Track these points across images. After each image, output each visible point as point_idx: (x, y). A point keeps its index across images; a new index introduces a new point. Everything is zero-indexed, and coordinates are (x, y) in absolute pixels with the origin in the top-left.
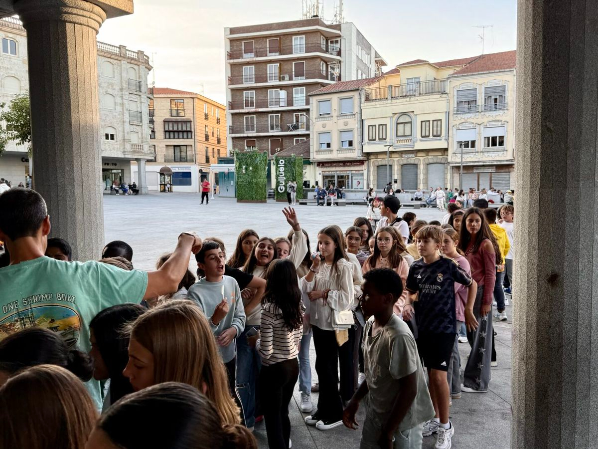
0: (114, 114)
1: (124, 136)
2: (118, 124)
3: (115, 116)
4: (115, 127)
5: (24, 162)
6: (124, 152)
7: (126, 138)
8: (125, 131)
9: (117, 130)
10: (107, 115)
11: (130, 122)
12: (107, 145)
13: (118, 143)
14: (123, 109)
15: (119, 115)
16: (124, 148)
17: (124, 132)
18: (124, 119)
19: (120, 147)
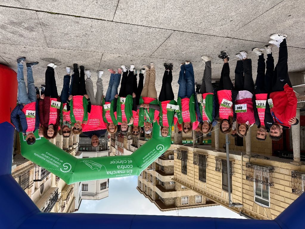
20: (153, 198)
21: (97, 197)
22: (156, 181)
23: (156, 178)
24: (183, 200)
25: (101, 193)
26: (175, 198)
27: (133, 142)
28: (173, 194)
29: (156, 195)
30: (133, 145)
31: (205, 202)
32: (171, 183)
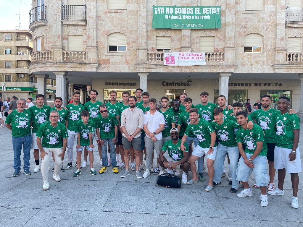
0: (262, 16)
1: (275, 44)
2: (267, 29)
3: (263, 18)
4: (262, 34)
5: (164, 85)
6: (273, 66)
7: (277, 46)
8: (278, 37)
9: (265, 37)
10: (250, 19)
11: (286, 24)
12: (245, 59)
13: (265, 54)
14: (276, 8)
15: (270, 16)
16: (275, 60)
17: (276, 39)
18: (276, 20)
19: (267, 60)
24: (10, 38)
26: (18, 41)
32: (21, 54)
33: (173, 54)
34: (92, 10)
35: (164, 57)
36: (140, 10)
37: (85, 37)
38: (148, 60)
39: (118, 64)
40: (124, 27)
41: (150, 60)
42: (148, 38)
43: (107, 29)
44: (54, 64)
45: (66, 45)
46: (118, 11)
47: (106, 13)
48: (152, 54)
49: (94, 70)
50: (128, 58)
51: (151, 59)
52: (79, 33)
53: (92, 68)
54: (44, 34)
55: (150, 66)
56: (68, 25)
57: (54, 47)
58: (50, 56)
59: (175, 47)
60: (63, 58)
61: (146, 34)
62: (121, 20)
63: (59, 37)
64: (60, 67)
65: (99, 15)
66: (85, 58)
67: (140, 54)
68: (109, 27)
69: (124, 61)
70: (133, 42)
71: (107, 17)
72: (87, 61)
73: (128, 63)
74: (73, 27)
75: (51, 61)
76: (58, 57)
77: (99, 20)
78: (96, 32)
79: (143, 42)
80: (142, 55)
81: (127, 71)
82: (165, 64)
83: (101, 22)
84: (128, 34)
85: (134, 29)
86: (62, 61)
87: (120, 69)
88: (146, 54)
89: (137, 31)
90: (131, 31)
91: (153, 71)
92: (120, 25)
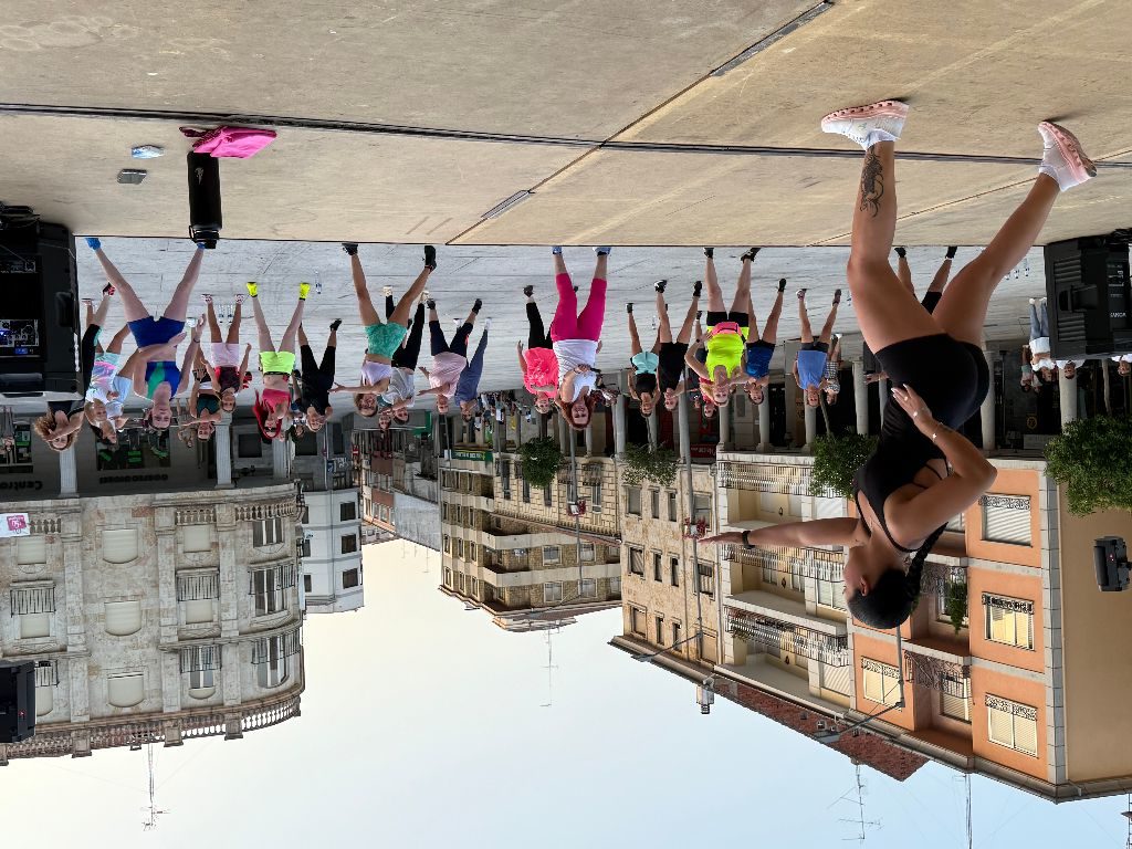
20: (478, 598)
21: (337, 605)
22: (486, 555)
23: (485, 547)
24: (547, 590)
25: (345, 595)
26: (528, 586)
27: (423, 466)
28: (524, 578)
29: (486, 589)
30: (424, 475)
31: (604, 596)
33: (13, 534)
34: (166, 595)
35: (28, 527)
36: (78, 603)
37: (180, 551)
38: (59, 521)
39: (116, 510)
40: (109, 573)
41: (56, 520)
42: (61, 559)
43: (140, 569)
44: (230, 501)
45: (213, 534)
46: (119, 599)
47: (143, 595)
48: (53, 530)
49: (159, 496)
50: (98, 522)
51: (53, 522)
52: (190, 556)
53: (163, 500)
54: (254, 550)
55: (54, 510)
56: (211, 567)
57: (233, 529)
58: (239, 514)
59: (8, 547)
60: (214, 512)
61: (66, 564)
62: (115, 586)
63: (224, 546)
64: (220, 497)
65: (155, 590)
66: (176, 514)
67: (74, 530)
68: (136, 571)
69: (106, 515)
70: (91, 549)
71: (140, 587)
72: (173, 510)
73: (99, 513)
74: (200, 564)
75: (236, 506)
76: (224, 513)
77: (155, 582)
78: (158, 562)
79: (70, 550)
80: (72, 527)
81: (101, 499)
82: (26, 515)
83: (150, 579)
84: (101, 562)
85: (89, 572)
86: (217, 506)
87: (114, 502)
88: (65, 531)
89: (84, 569)
90: (96, 568)
91: (48, 503)
92: (115, 577)
